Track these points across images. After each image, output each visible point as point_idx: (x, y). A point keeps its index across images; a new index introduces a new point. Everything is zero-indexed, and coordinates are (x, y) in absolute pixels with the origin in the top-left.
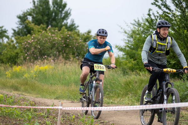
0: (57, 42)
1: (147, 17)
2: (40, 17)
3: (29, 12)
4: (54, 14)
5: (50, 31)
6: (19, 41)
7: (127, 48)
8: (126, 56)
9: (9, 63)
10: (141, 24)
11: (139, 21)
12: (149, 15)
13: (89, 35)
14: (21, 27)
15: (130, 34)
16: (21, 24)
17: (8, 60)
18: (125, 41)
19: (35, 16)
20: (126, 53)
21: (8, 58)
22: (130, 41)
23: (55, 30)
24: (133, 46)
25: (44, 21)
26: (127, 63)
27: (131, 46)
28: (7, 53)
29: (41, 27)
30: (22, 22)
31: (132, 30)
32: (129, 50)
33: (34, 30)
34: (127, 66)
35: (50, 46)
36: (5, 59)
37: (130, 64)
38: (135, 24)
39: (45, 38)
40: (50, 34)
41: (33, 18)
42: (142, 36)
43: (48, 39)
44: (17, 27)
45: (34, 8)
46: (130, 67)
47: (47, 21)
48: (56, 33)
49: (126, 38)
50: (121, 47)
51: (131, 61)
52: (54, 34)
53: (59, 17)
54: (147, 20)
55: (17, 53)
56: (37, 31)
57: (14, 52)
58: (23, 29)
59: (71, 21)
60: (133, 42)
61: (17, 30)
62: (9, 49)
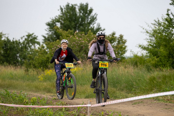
0: (85, 45)
1: (166, 17)
2: (68, 23)
3: (57, 19)
4: (80, 19)
5: (77, 35)
6: (49, 46)
7: (149, 46)
8: (149, 54)
9: (41, 68)
10: (161, 24)
11: (159, 21)
12: (168, 15)
13: (113, 36)
14: (51, 33)
15: (152, 34)
16: (50, 31)
17: (40, 64)
18: (147, 40)
19: (63, 22)
20: (149, 51)
21: (40, 63)
22: (152, 40)
23: (81, 34)
24: (155, 44)
25: (72, 26)
26: (150, 60)
27: (153, 44)
28: (38, 59)
29: (69, 32)
30: (51, 29)
31: (154, 30)
32: (152, 48)
33: (63, 35)
34: (151, 63)
35: (78, 49)
36: (37, 64)
37: (153, 61)
38: (156, 24)
39: (73, 42)
40: (77, 38)
41: (61, 24)
42: (163, 34)
43: (76, 43)
44: (47, 34)
45: (62, 15)
46: (154, 64)
47: (74, 26)
48: (83, 37)
49: (148, 38)
50: (144, 46)
51: (154, 59)
52: (82, 38)
53: (86, 22)
54: (166, 20)
55: (48, 58)
56: (65, 36)
57: (45, 57)
58: (53, 35)
59: (97, 25)
60: (155, 40)
61: (47, 36)
62: (40, 54)
